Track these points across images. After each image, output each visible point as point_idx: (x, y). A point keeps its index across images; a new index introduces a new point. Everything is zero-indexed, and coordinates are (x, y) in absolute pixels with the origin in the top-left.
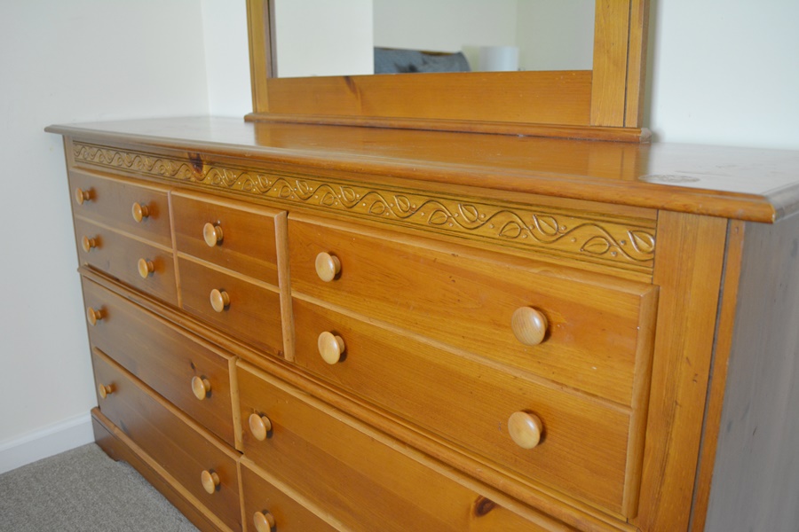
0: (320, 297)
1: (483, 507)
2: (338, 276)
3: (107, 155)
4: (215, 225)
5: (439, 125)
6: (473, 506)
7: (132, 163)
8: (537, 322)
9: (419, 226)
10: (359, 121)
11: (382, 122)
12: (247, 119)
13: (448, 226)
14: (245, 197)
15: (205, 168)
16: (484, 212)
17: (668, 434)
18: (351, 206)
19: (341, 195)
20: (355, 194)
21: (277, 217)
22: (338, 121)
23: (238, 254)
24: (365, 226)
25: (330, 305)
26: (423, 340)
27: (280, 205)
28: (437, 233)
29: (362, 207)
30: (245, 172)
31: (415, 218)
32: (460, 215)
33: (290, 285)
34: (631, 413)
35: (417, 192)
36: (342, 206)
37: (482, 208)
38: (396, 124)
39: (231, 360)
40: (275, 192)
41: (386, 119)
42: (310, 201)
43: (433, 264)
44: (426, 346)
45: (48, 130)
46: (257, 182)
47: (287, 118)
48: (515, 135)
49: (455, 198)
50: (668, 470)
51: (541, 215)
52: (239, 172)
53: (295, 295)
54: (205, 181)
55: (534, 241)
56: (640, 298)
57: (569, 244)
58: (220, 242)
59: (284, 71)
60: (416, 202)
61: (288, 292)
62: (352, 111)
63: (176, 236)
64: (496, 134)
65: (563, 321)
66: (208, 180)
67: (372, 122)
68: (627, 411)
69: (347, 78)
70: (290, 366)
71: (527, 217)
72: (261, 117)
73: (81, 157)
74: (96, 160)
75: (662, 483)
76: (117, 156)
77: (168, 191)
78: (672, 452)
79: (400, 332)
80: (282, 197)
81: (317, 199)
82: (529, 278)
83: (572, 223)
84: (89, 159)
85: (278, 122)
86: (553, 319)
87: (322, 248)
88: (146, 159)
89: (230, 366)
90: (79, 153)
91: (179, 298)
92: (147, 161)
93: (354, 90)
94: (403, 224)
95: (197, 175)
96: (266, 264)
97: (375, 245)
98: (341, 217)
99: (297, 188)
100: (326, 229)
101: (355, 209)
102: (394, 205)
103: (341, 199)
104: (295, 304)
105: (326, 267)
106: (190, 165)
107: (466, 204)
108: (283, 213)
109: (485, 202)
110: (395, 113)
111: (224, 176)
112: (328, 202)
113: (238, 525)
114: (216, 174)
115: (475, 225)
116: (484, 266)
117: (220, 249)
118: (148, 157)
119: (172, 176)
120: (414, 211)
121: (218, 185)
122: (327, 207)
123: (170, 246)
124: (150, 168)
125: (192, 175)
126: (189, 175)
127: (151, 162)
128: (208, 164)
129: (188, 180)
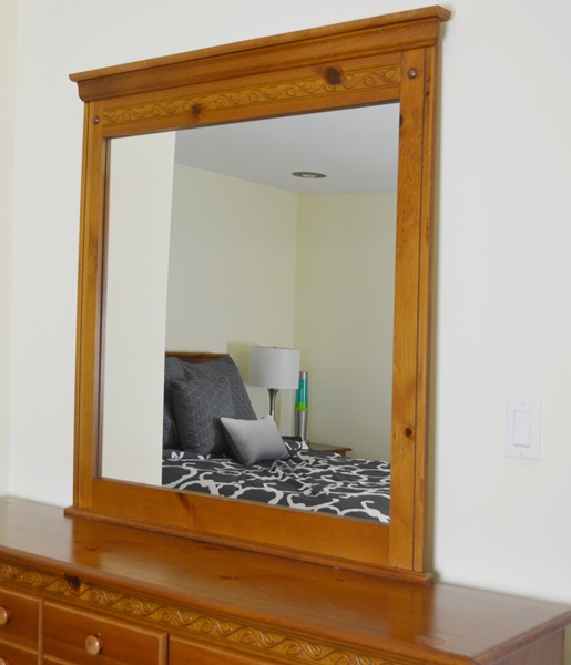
4: (96, 636)
9: (279, 654)
12: (67, 513)
14: (125, 616)
15: (82, 588)
18: (225, 635)
19: (217, 627)
20: (228, 627)
21: (161, 637)
22: (169, 531)
24: (236, 652)
27: (160, 627)
29: (235, 637)
30: (127, 597)
31: (276, 649)
35: (278, 632)
36: (217, 634)
40: (156, 616)
42: (189, 627)
46: (138, 606)
47: (115, 519)
54: (81, 597)
58: (101, 652)
63: (44, 641)
64: (316, 564)
66: (85, 597)
72: (84, 513)
77: (39, 601)
81: (196, 627)
88: (10, 568)
94: (267, 650)
95: (73, 591)
98: (216, 642)
99: (178, 617)
100: (206, 651)
101: (229, 638)
102: (260, 638)
103: (217, 630)
106: (66, 582)
108: (165, 634)
111: (103, 597)
112: (205, 630)
114: (94, 594)
117: (98, 657)
118: (12, 566)
119: (43, 587)
120: (274, 644)
121: (96, 602)
122: (204, 633)
123: (35, 648)
124: (14, 577)
125: (67, 591)
126: (62, 589)
127: (16, 571)
128: (86, 583)
129: (62, 593)
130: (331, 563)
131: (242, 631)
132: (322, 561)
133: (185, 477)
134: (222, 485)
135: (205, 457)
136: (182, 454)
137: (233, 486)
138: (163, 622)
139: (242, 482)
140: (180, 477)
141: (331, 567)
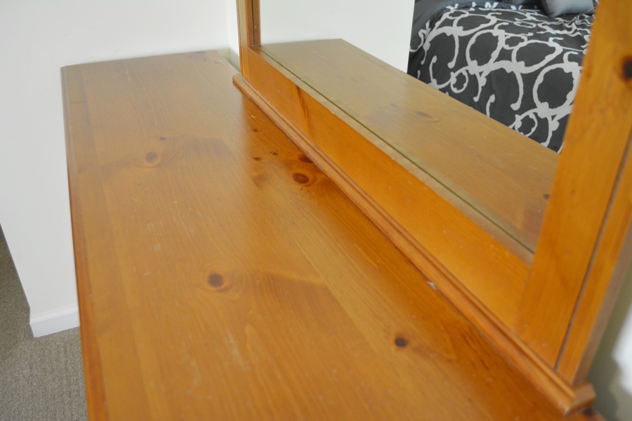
69: (299, 89)
93: (303, 105)
130: (430, 271)
132: (418, 260)
133: (483, 26)
134: (511, 35)
135: (517, 8)
136: (496, 4)
137: (520, 38)
139: (531, 34)
140: (479, 25)
141: (426, 279)
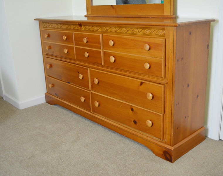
0: (110, 50)
1: (142, 84)
2: (114, 45)
3: (53, 25)
4: (86, 38)
5: (133, 16)
6: (140, 84)
7: (61, 27)
8: (148, 47)
9: (129, 34)
10: (115, 16)
11: (120, 16)
12: (85, 16)
13: (134, 33)
14: (93, 32)
15: (83, 26)
16: (140, 30)
17: (169, 62)
18: (116, 31)
19: (114, 29)
20: (117, 29)
21: (101, 35)
22: (110, 16)
23: (91, 44)
24: (119, 35)
25: (112, 51)
26: (130, 54)
27: (101, 33)
28: (132, 34)
29: (118, 31)
30: (93, 26)
31: (128, 32)
32: (136, 31)
33: (103, 49)
34: (163, 59)
35: (129, 27)
36: (114, 31)
37: (140, 29)
38: (123, 16)
39: (89, 69)
40: (100, 30)
41: (121, 15)
42: (107, 31)
43: (132, 40)
44: (130, 55)
45: (35, 20)
46: (95, 28)
47: (96, 16)
48: (149, 18)
49: (135, 28)
50: (169, 69)
51: (149, 29)
52: (91, 27)
53: (104, 51)
54: (82, 29)
55: (148, 34)
56: (162, 40)
57: (154, 33)
58: (87, 42)
59: (95, 4)
60: (128, 29)
61: (103, 50)
62: (113, 13)
63: (75, 42)
64: (145, 18)
65: (152, 46)
66: (83, 29)
67: (118, 16)
68: (162, 59)
69: (112, 6)
70: (103, 67)
71: (147, 30)
72: (89, 16)
73: (45, 26)
74: (50, 27)
75: (168, 71)
76: (57, 25)
77: (73, 32)
78: (170, 65)
79: (126, 54)
80: (101, 31)
81: (109, 31)
82: (147, 40)
83: (154, 30)
84: (48, 27)
85: (94, 17)
86: (151, 46)
87: (110, 40)
89: (88, 70)
90: (44, 25)
91: (75, 57)
92: (66, 26)
93: (113, 9)
94: (126, 33)
95: (80, 28)
96: (98, 45)
97: (121, 38)
98: (114, 34)
99: (105, 29)
100: (111, 36)
101: (117, 32)
102: (124, 30)
103: (114, 30)
104: (104, 53)
105: (111, 43)
106: (79, 26)
107: (137, 29)
108: (102, 34)
109: (140, 28)
110: (123, 14)
111: (87, 28)
112: (111, 31)
113: (89, 108)
114: (85, 28)
115: (139, 32)
116: (140, 39)
117: (87, 43)
118: (66, 25)
119: (74, 29)
120: (128, 31)
121: (86, 30)
122: (111, 32)
123: (73, 45)
124: (67, 27)
125: (79, 28)
126: (78, 28)
127: (67, 26)
128: (83, 25)
129: (78, 29)
131: (120, 29)
138: (102, 31)
